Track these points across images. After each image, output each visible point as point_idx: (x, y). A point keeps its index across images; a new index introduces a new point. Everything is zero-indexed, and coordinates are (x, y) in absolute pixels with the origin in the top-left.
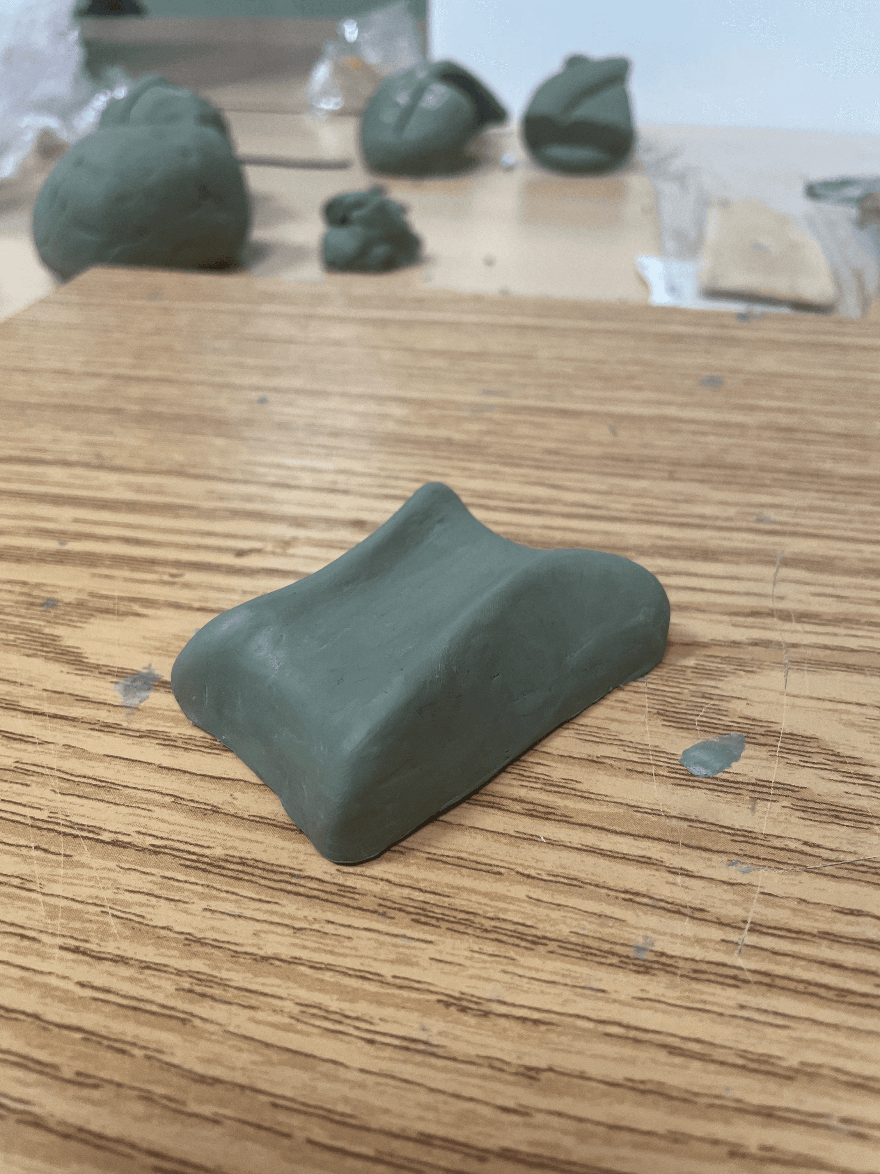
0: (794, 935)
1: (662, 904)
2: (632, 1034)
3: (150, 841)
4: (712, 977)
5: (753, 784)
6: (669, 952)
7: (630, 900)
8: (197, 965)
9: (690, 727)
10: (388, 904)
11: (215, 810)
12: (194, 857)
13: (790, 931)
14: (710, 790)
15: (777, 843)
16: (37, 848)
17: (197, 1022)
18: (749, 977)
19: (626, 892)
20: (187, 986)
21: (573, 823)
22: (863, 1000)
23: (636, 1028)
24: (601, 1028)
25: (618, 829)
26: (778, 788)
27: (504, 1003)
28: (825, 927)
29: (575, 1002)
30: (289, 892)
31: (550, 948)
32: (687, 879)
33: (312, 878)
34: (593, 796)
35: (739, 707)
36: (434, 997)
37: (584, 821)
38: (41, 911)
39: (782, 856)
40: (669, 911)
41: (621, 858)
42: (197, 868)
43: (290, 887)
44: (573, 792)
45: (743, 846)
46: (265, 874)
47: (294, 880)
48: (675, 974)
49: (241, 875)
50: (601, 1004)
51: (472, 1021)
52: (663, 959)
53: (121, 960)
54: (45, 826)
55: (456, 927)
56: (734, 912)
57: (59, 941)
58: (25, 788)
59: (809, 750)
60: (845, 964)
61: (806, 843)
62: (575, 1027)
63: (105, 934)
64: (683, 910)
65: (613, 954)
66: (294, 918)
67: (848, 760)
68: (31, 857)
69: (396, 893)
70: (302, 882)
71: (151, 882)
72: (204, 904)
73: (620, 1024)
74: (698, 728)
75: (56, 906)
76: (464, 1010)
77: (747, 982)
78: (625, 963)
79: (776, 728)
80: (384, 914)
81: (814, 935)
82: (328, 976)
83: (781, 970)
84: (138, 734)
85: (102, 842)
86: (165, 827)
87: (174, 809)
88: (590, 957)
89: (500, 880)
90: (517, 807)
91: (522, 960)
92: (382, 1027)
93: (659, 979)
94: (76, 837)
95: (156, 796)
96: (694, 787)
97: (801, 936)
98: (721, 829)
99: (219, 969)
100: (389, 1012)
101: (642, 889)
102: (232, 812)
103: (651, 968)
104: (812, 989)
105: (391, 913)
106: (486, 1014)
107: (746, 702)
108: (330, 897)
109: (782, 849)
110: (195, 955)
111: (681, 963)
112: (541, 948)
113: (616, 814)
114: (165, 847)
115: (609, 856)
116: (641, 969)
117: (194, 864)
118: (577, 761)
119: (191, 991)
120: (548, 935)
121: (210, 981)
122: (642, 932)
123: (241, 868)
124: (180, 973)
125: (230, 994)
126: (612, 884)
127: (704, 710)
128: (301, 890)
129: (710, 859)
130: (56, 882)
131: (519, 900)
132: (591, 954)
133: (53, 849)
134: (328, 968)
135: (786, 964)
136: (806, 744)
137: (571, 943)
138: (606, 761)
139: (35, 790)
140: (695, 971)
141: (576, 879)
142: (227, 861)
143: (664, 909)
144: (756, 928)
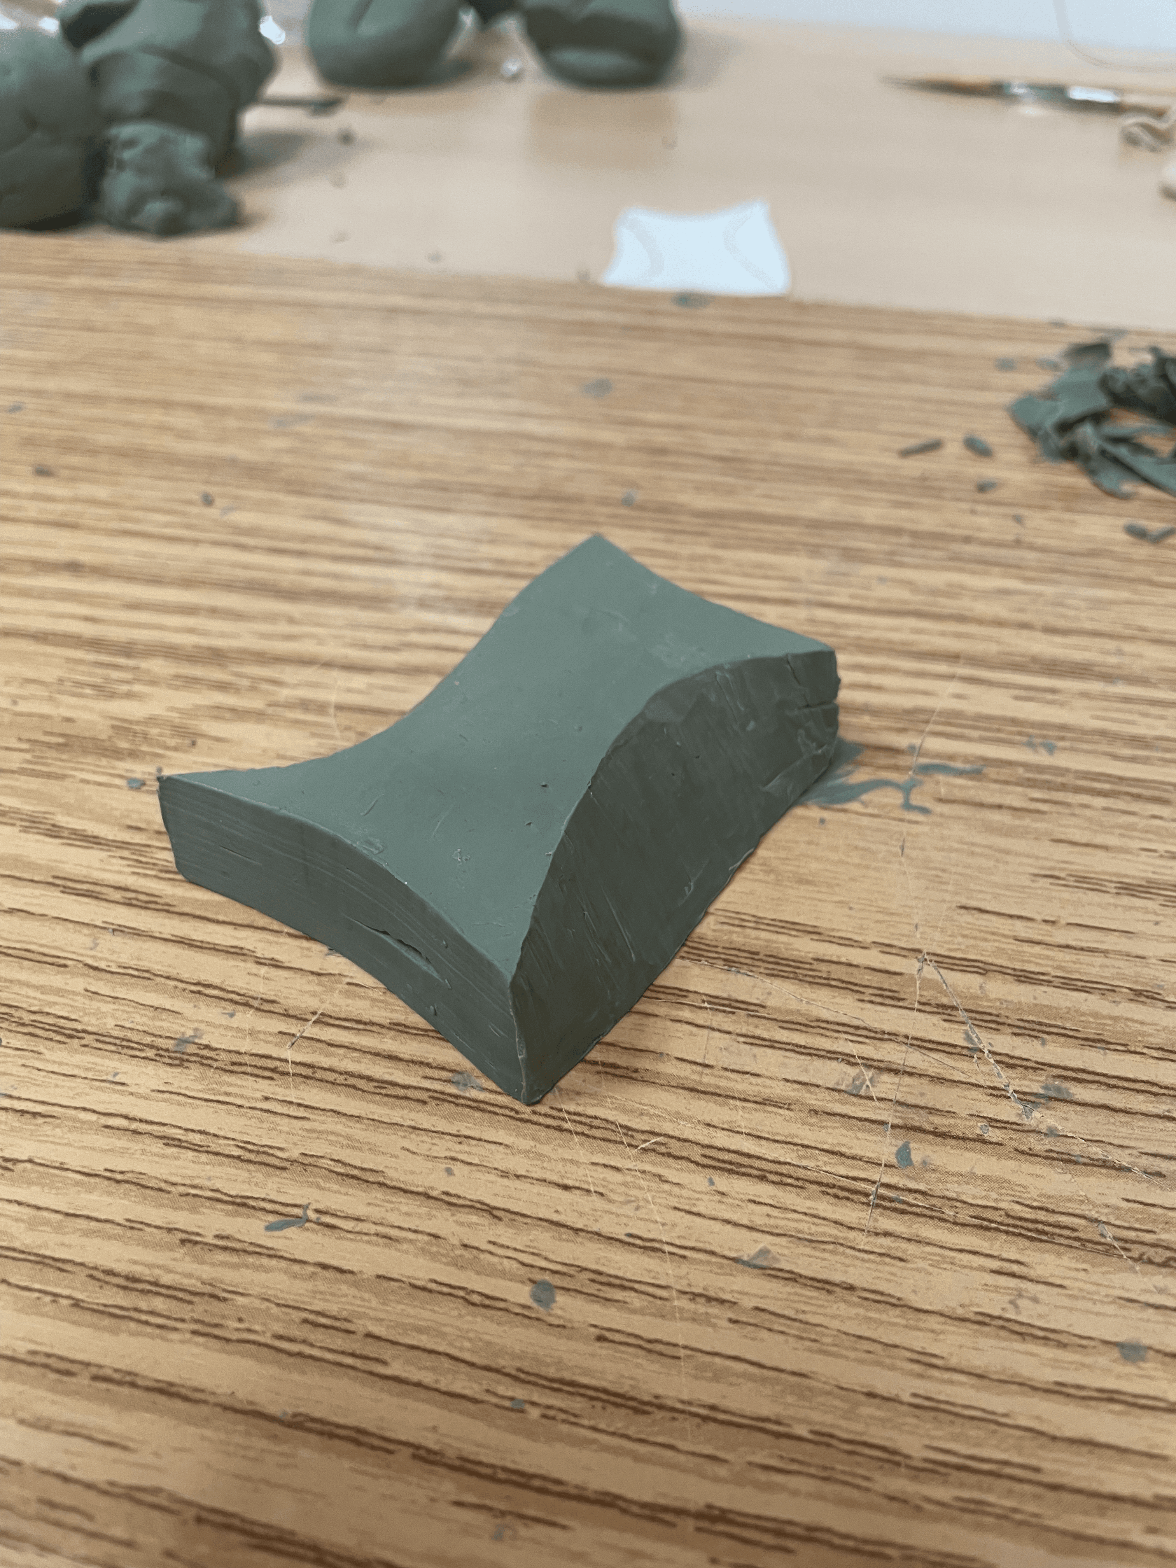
0: (361, 1027)
2: (134, 1126)
4: (249, 1070)
6: (214, 1045)
7: (199, 992)
13: (359, 1022)
18: (290, 1069)
19: (199, 984)
21: (173, 913)
22: (401, 1092)
23: (141, 1121)
24: (105, 1121)
25: (221, 918)
27: (11, 1097)
29: (87, 1095)
31: (83, 1042)
32: (272, 970)
37: (186, 909)
40: (238, 1003)
41: (210, 949)
48: (210, 1066)
50: (115, 1097)
52: (205, 1052)
56: (307, 1003)
60: (402, 1056)
62: (75, 1119)
64: (252, 1002)
65: (151, 1047)
73: (126, 1117)
77: (284, 1074)
78: (161, 1056)
81: (382, 1026)
83: (329, 1062)
88: (125, 1051)
89: (62, 973)
90: (117, 896)
91: (48, 1054)
93: (189, 1072)
97: (368, 1027)
101: (216, 981)
103: (188, 1061)
104: (352, 1081)
111: (223, 1056)
112: (76, 1041)
115: (197, 947)
116: (177, 1062)
120: (90, 1029)
122: (196, 1025)
126: (185, 976)
129: (308, 949)
131: (74, 993)
132: (128, 1047)
135: (337, 1055)
137: (111, 1037)
140: (233, 1064)
141: (147, 971)
143: (232, 1001)
144: (323, 1020)
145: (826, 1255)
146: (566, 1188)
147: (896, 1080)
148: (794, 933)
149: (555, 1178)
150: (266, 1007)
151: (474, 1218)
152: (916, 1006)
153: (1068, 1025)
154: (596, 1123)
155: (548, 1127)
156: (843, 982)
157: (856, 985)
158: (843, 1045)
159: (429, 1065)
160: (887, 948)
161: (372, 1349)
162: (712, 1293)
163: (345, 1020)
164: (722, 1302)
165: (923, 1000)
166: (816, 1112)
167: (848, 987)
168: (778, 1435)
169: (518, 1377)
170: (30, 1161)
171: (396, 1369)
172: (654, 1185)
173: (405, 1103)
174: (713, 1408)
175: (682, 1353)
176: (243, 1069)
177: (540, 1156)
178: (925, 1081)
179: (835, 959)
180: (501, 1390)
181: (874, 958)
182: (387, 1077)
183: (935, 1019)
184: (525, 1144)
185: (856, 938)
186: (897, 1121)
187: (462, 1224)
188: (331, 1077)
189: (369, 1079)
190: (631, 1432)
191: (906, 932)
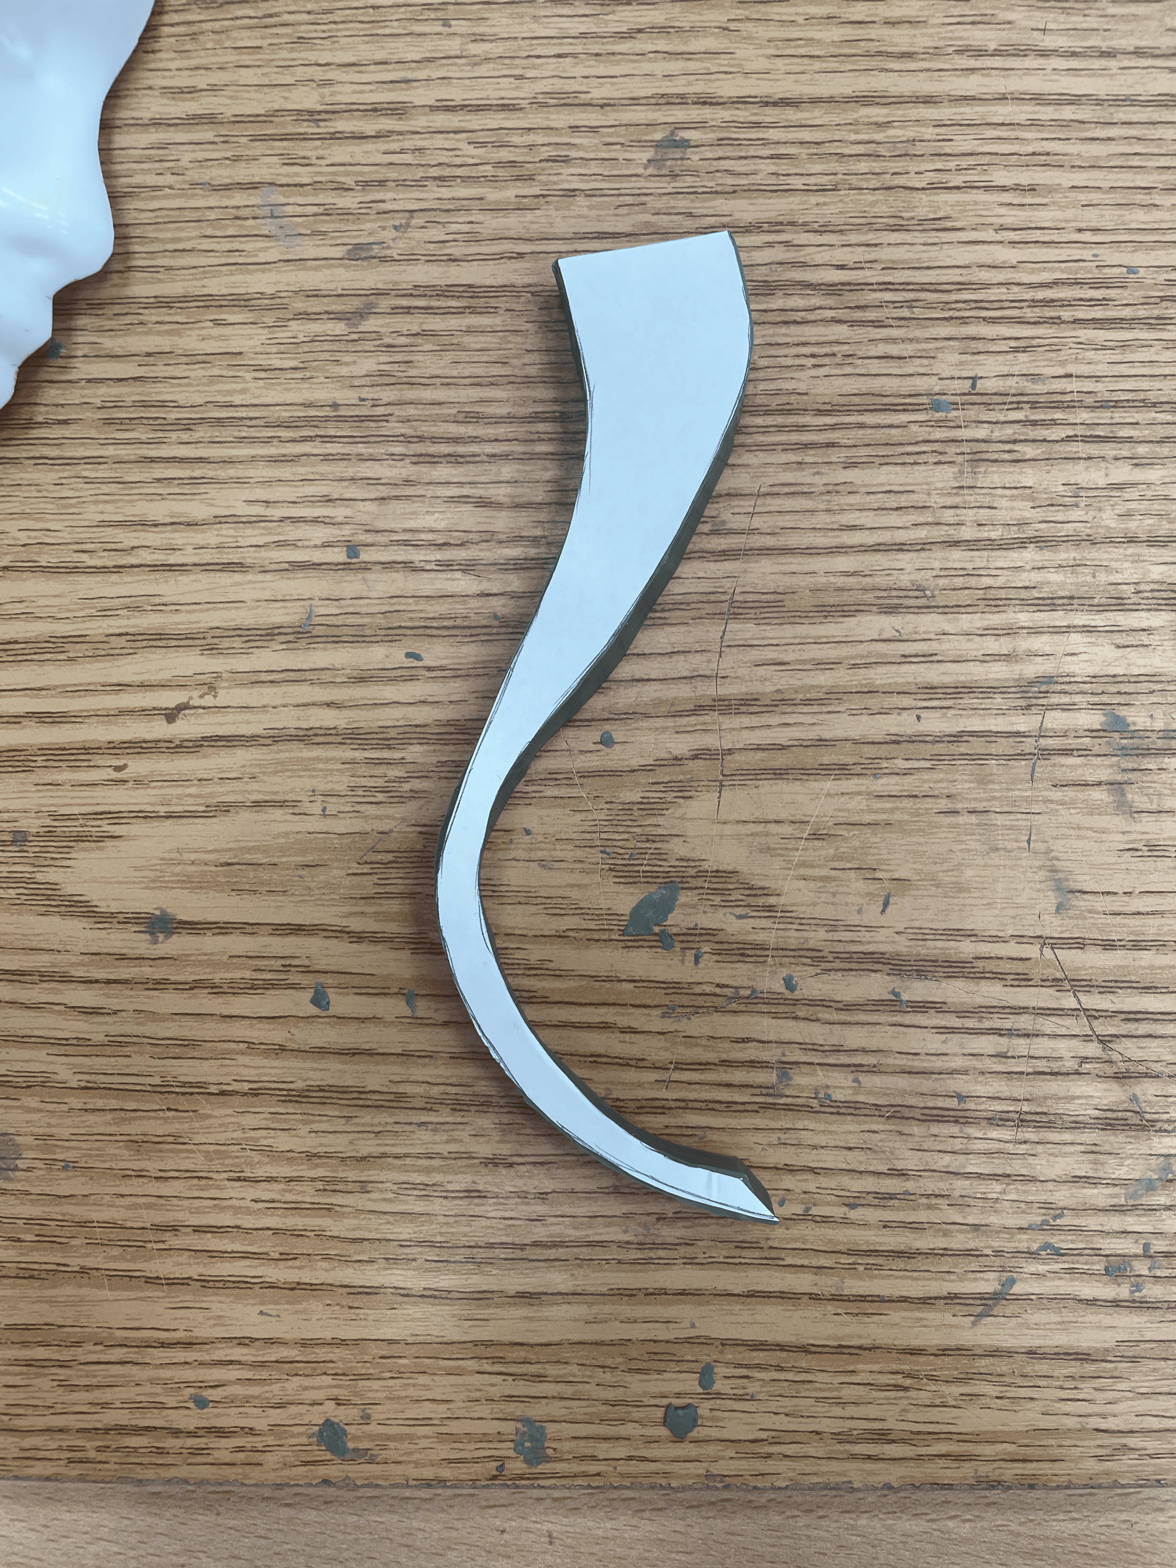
1: (617, 1060)
3: (246, 1086)
5: (684, 934)
7: (595, 1062)
8: (321, 1172)
9: (636, 880)
10: (433, 1101)
11: (282, 1049)
12: (285, 1093)
13: (700, 1064)
14: (651, 947)
15: (697, 990)
16: (169, 1109)
17: (338, 1208)
18: (673, 1104)
19: (591, 1056)
20: (321, 1187)
22: (742, 1107)
25: (584, 1001)
26: (701, 935)
27: (521, 1156)
28: (724, 1057)
30: (362, 1106)
33: (374, 1092)
34: (563, 973)
35: (677, 848)
36: (478, 1161)
37: (558, 999)
38: (202, 1158)
39: (700, 1001)
40: (621, 1065)
42: (290, 1101)
43: (361, 1102)
44: (548, 972)
45: (673, 997)
46: (340, 1096)
47: (363, 1096)
49: (324, 1100)
51: (504, 1171)
53: (270, 1180)
54: (164, 1090)
55: (481, 1108)
56: (665, 1056)
57: (225, 1175)
58: (128, 1059)
59: (730, 886)
61: (718, 986)
63: (252, 1165)
64: (631, 1062)
66: (372, 1125)
67: (759, 892)
68: (169, 1118)
69: (435, 1091)
70: (368, 1096)
71: (264, 1119)
72: (307, 1128)
74: (642, 880)
75: (208, 1152)
76: (496, 1165)
77: (670, 1108)
79: (706, 866)
80: (431, 1110)
81: (715, 1064)
82: (408, 1161)
83: (693, 1095)
84: (187, 987)
85: (213, 1094)
86: (253, 1072)
87: (251, 1055)
92: (450, 1187)
94: (192, 1094)
95: (233, 1046)
96: (638, 947)
97: (708, 1067)
98: (657, 985)
99: (337, 1171)
100: (450, 1178)
101: (602, 1051)
102: (296, 1048)
104: (711, 1106)
105: (435, 1107)
106: (511, 1165)
107: (683, 839)
108: (392, 1104)
109: (700, 995)
110: (317, 1165)
111: (630, 1104)
113: (582, 986)
114: (260, 1089)
115: (577, 1027)
117: (288, 1098)
118: (547, 939)
119: (325, 1190)
121: (334, 1181)
122: (603, 1086)
123: (321, 1094)
124: (313, 1180)
125: (350, 1187)
127: (647, 856)
128: (370, 1103)
129: (649, 1015)
130: (198, 1133)
133: (181, 1108)
134: (406, 1156)
135: (695, 1090)
136: (728, 880)
138: (571, 934)
139: (136, 1059)
140: (638, 1108)
142: (309, 1091)
143: (617, 1064)
144: (679, 1066)
145: (995, 1161)
146: (850, 1149)
147: (1028, 1041)
148: (958, 938)
149: (843, 1144)
150: (641, 1064)
151: (804, 1177)
152: (1040, 983)
153: (1133, 978)
154: (858, 1105)
155: (832, 1113)
156: (993, 973)
157: (1001, 974)
158: (996, 1023)
159: (751, 1086)
160: (1020, 938)
161: (774, 1254)
162: (937, 1193)
163: (691, 1064)
164: (943, 1196)
165: (1044, 977)
166: (983, 1073)
167: (998, 976)
168: (978, 1256)
169: (849, 1253)
170: (554, 1192)
171: (789, 1261)
172: (898, 1138)
173: (746, 1114)
174: (945, 1249)
175: (927, 1226)
176: (645, 1110)
177: (831, 1132)
178: (1046, 1039)
179: (987, 955)
180: (842, 1261)
181: (1012, 949)
182: (730, 1099)
183: (1052, 991)
184: (821, 1127)
185: (1000, 934)
186: (1030, 1070)
187: (799, 1181)
188: (696, 1105)
189: (720, 1102)
190: (908, 1268)
191: (1032, 922)
